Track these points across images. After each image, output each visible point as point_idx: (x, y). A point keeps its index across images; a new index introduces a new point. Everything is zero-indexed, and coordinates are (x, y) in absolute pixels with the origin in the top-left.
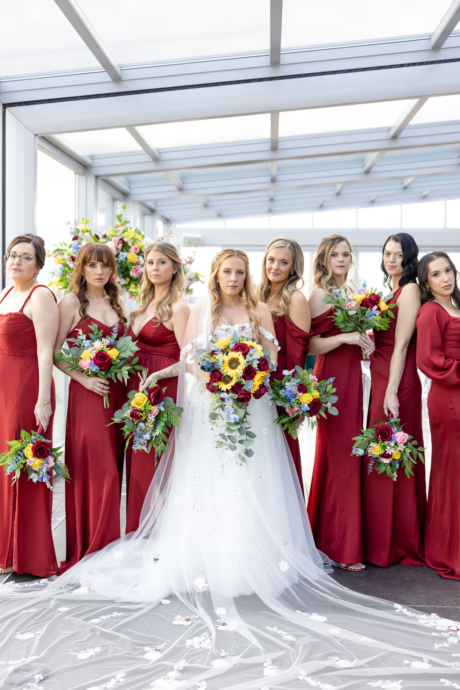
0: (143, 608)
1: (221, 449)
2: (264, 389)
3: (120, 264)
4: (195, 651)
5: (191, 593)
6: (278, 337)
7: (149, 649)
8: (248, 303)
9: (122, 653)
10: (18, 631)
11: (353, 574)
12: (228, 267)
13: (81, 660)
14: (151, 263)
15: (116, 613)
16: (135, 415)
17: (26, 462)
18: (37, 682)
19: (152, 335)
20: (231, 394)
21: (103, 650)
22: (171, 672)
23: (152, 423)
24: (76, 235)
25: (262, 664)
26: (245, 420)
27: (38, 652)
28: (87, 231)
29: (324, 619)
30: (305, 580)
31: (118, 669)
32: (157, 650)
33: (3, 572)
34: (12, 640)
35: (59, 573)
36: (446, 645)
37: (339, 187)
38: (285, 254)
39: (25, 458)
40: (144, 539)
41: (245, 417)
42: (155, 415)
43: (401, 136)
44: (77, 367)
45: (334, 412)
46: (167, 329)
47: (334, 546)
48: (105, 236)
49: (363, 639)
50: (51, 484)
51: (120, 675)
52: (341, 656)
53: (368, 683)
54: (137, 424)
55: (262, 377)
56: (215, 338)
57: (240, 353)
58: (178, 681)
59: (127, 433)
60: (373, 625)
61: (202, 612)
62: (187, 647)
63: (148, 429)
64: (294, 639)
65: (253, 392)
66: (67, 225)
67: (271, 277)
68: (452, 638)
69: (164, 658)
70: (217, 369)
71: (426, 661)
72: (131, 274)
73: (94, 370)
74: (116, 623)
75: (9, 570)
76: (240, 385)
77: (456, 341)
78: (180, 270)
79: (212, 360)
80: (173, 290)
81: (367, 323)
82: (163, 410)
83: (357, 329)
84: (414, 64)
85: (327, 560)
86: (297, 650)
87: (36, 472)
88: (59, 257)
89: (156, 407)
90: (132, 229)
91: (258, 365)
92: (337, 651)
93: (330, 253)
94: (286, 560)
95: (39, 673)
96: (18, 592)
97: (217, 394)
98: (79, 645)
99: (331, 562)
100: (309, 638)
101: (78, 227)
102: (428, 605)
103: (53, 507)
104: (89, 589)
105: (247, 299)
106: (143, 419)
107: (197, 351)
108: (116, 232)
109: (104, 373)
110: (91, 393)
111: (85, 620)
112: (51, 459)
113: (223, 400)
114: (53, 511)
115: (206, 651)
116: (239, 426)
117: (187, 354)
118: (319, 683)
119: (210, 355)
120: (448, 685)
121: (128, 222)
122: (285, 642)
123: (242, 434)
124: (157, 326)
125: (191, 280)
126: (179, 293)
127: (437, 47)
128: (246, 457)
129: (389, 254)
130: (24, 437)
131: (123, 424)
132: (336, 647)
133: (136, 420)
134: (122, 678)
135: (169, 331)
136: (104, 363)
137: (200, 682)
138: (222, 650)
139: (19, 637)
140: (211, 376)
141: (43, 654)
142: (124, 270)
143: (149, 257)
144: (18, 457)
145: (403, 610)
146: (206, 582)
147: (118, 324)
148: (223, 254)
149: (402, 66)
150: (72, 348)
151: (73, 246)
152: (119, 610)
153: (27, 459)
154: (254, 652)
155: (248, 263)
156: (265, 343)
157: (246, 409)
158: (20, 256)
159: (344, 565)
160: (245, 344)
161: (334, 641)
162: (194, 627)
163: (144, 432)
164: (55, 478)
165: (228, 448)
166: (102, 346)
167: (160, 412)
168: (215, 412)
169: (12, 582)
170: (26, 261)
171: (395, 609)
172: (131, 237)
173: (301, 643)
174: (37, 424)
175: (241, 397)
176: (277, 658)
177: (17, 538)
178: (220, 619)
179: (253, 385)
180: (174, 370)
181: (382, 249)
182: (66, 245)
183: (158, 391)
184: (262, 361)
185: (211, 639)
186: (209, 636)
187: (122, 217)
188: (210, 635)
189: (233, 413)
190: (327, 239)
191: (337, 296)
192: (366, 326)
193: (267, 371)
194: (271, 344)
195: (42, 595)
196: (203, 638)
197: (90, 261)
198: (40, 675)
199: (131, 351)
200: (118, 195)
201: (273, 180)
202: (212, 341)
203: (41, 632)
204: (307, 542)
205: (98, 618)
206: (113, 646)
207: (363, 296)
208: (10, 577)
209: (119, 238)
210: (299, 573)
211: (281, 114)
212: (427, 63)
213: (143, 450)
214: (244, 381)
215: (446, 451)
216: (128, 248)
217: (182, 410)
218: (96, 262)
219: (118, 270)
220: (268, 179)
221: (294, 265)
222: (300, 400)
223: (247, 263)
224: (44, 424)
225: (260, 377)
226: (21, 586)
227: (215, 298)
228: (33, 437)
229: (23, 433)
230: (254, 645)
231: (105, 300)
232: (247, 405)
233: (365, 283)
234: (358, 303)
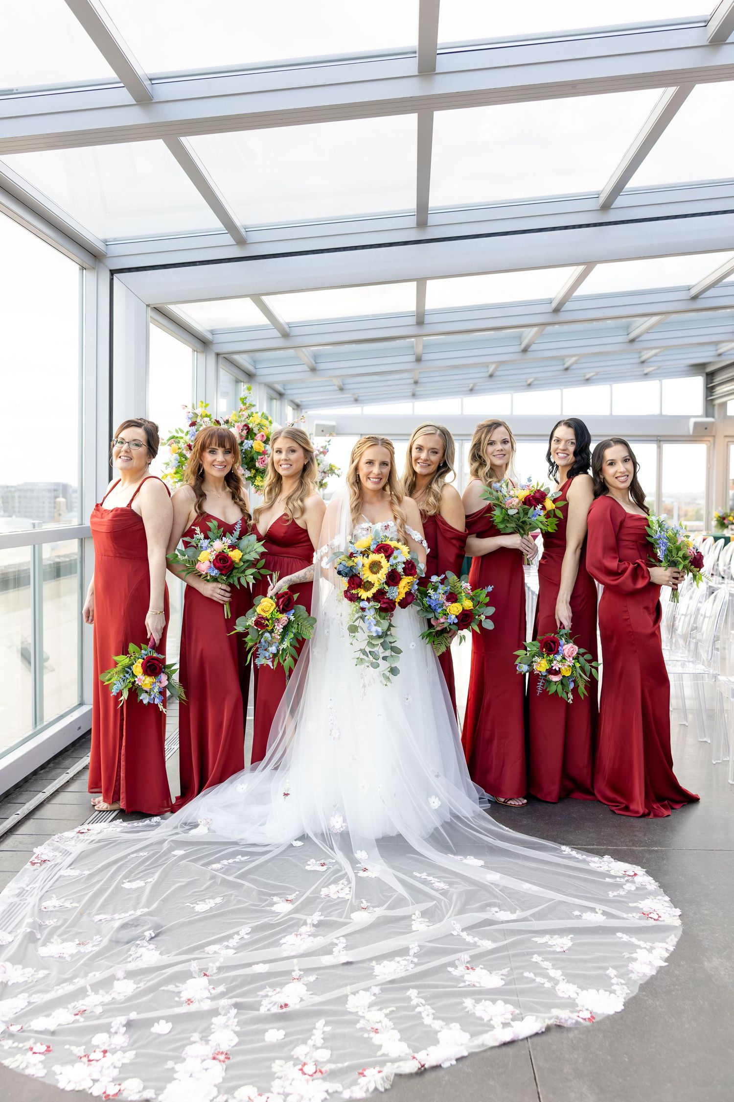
0: (271, 851)
1: (363, 666)
2: (411, 597)
3: (244, 453)
4: (332, 901)
5: (327, 834)
6: (427, 537)
7: (278, 899)
8: (392, 499)
9: (247, 904)
10: (125, 879)
11: (513, 810)
12: (371, 458)
13: (199, 913)
14: (279, 451)
15: (240, 857)
16: (260, 623)
17: (135, 681)
18: (148, 939)
19: (282, 535)
20: (372, 603)
21: (225, 900)
22: (304, 926)
23: (279, 633)
24: (194, 420)
25: (410, 916)
26: (389, 633)
27: (149, 903)
28: (206, 416)
29: (481, 863)
30: (457, 817)
31: (243, 924)
32: (287, 900)
33: (109, 809)
34: (119, 889)
35: (173, 811)
36: (622, 893)
37: (492, 368)
38: (435, 442)
39: (134, 676)
40: (273, 771)
41: (389, 629)
42: (284, 625)
43: (564, 308)
44: (194, 571)
45: (489, 625)
46: (300, 527)
47: (491, 777)
48: (227, 422)
49: (527, 887)
50: (165, 707)
51: (244, 930)
52: (501, 907)
53: (533, 939)
54: (262, 634)
55: (408, 583)
56: (354, 538)
57: (383, 555)
58: (311, 938)
59: (250, 644)
60: (536, 869)
61: (339, 856)
62: (322, 896)
63: (274, 640)
64: (446, 887)
65: (399, 601)
66: (184, 409)
67: (418, 469)
68: (629, 885)
69: (296, 911)
70: (357, 573)
71: (600, 912)
72: (257, 464)
73: (213, 575)
74: (240, 869)
75: (115, 806)
76: (383, 593)
77: (633, 541)
78: (312, 459)
79: (350, 563)
80: (305, 483)
81: (530, 524)
82: (293, 619)
83: (519, 530)
84: (580, 226)
85: (483, 794)
86: (450, 900)
87: (146, 692)
88: (175, 445)
89: (285, 615)
90: (258, 414)
91: (403, 568)
92: (497, 901)
93: (486, 442)
94: (437, 796)
95: (149, 929)
96: (126, 832)
97: (357, 603)
98: (196, 895)
99: (487, 796)
100: (464, 886)
101: (196, 411)
102: (600, 846)
103: (166, 733)
104: (208, 829)
105: (391, 494)
106: (269, 628)
107: (334, 554)
108: (239, 417)
109: (225, 578)
110: (210, 600)
111: (203, 865)
112: (163, 677)
113: (363, 609)
114: (166, 737)
115: (345, 901)
116: (382, 640)
117: (322, 558)
118: (476, 939)
119: (348, 558)
120: (626, 940)
121: (254, 406)
122: (437, 890)
123: (385, 649)
124: (288, 524)
125: (325, 472)
126: (311, 486)
127: (606, 206)
128: (391, 676)
129: (558, 441)
130: (132, 652)
131: (246, 634)
132: (495, 897)
133: (261, 629)
134: (247, 934)
135: (302, 529)
136: (225, 567)
137: (337, 938)
138: (363, 900)
139: (127, 885)
140: (349, 582)
141: (154, 906)
142: (249, 460)
143: (277, 445)
144: (126, 675)
145: (571, 853)
146: (344, 821)
147: (241, 522)
148: (365, 442)
149: (566, 228)
150: (188, 549)
151: (190, 432)
152: (244, 854)
153: (136, 676)
154: (400, 902)
155: (394, 453)
156: (411, 543)
157: (391, 621)
158: (128, 442)
159: (503, 800)
160: (388, 545)
161: (493, 889)
162: (331, 872)
163: (270, 644)
164: (169, 699)
165: (370, 666)
166: (222, 547)
167: (290, 621)
168: (354, 624)
169: (119, 821)
170: (137, 448)
171: (562, 851)
172: (257, 423)
173: (455, 891)
174: (148, 637)
175: (384, 606)
176: (427, 909)
177: (124, 771)
178: (360, 863)
179: (399, 592)
180: (308, 573)
181: (549, 438)
182: (182, 431)
183: (288, 597)
184: (408, 565)
185: (350, 888)
186: (348, 884)
187: (247, 400)
188: (349, 882)
189: (375, 625)
190: (482, 425)
191: (497, 491)
192: (528, 527)
193: (415, 577)
194: (420, 546)
195: (154, 835)
196: (341, 886)
197: (211, 447)
198: (151, 932)
199: (256, 552)
200: (241, 376)
201: (419, 360)
202: (351, 542)
203: (152, 880)
204: (461, 774)
205: (219, 862)
206: (236, 896)
207: (526, 493)
208: (117, 814)
209: (243, 423)
210: (450, 809)
211: (429, 282)
212: (595, 225)
213: (267, 665)
214: (387, 587)
215: (619, 667)
216: (253, 435)
217: (315, 620)
218: (217, 448)
219: (242, 461)
220: (413, 358)
221: (444, 455)
222: (448, 610)
223: (392, 453)
224: (156, 636)
225: (406, 584)
226: (129, 825)
227: (356, 493)
228: (143, 652)
229: (132, 647)
230: (400, 894)
231: (226, 493)
232: (392, 616)
233: (530, 477)
234: (520, 501)
